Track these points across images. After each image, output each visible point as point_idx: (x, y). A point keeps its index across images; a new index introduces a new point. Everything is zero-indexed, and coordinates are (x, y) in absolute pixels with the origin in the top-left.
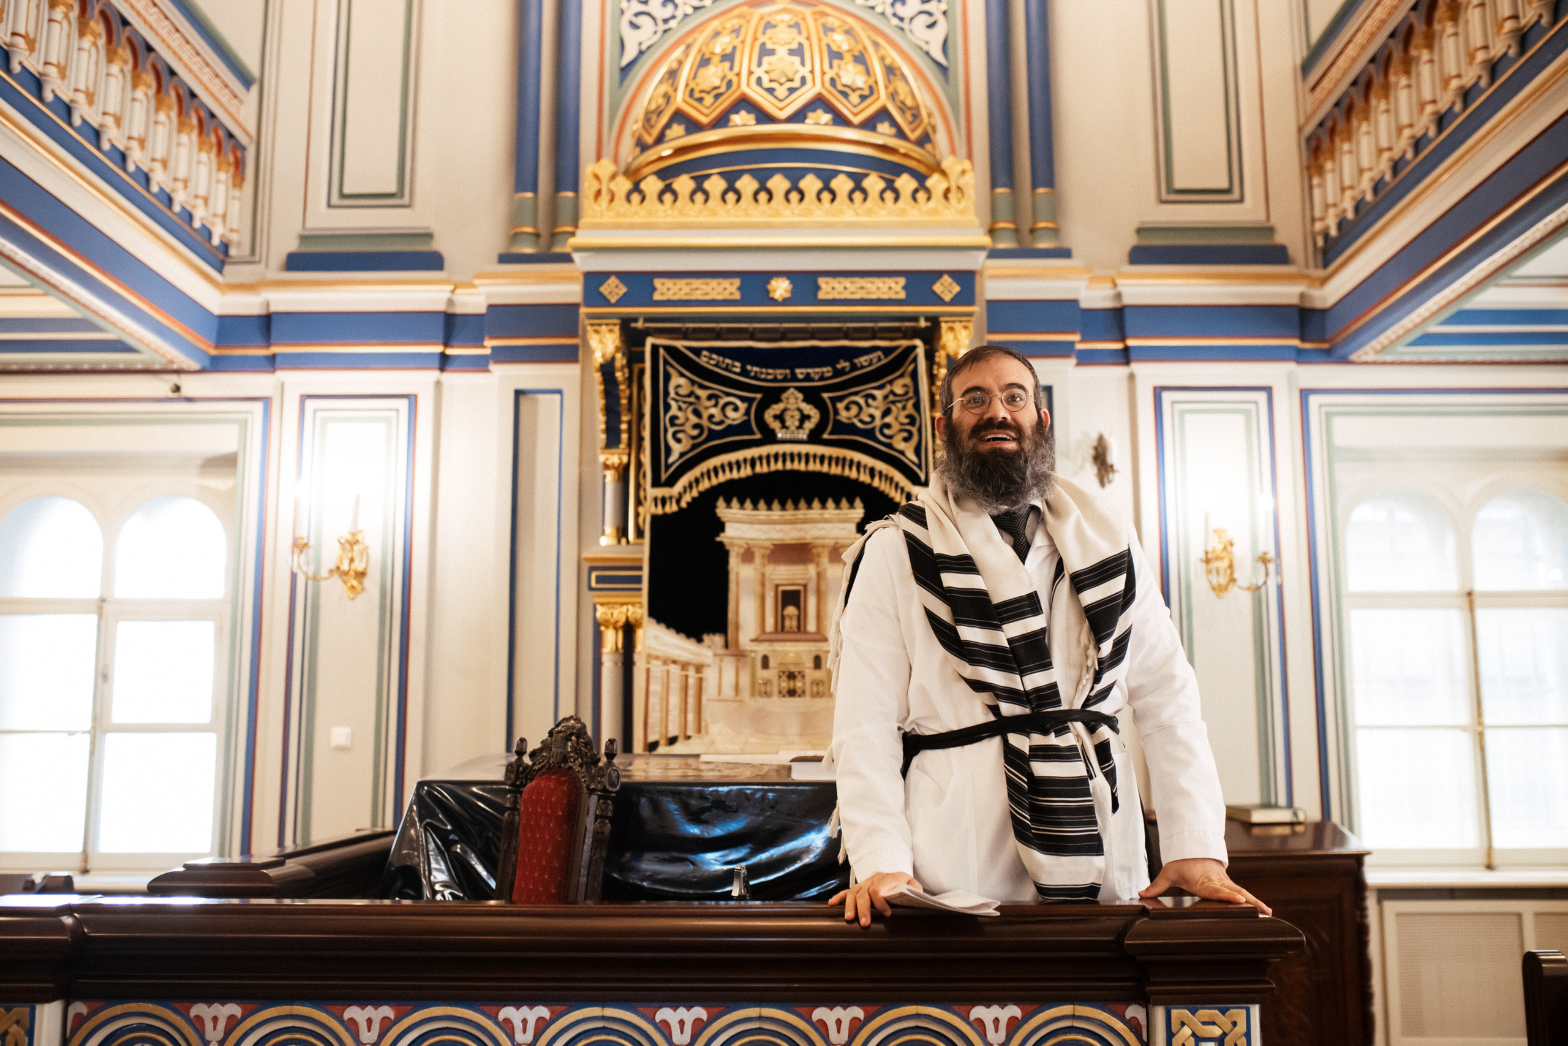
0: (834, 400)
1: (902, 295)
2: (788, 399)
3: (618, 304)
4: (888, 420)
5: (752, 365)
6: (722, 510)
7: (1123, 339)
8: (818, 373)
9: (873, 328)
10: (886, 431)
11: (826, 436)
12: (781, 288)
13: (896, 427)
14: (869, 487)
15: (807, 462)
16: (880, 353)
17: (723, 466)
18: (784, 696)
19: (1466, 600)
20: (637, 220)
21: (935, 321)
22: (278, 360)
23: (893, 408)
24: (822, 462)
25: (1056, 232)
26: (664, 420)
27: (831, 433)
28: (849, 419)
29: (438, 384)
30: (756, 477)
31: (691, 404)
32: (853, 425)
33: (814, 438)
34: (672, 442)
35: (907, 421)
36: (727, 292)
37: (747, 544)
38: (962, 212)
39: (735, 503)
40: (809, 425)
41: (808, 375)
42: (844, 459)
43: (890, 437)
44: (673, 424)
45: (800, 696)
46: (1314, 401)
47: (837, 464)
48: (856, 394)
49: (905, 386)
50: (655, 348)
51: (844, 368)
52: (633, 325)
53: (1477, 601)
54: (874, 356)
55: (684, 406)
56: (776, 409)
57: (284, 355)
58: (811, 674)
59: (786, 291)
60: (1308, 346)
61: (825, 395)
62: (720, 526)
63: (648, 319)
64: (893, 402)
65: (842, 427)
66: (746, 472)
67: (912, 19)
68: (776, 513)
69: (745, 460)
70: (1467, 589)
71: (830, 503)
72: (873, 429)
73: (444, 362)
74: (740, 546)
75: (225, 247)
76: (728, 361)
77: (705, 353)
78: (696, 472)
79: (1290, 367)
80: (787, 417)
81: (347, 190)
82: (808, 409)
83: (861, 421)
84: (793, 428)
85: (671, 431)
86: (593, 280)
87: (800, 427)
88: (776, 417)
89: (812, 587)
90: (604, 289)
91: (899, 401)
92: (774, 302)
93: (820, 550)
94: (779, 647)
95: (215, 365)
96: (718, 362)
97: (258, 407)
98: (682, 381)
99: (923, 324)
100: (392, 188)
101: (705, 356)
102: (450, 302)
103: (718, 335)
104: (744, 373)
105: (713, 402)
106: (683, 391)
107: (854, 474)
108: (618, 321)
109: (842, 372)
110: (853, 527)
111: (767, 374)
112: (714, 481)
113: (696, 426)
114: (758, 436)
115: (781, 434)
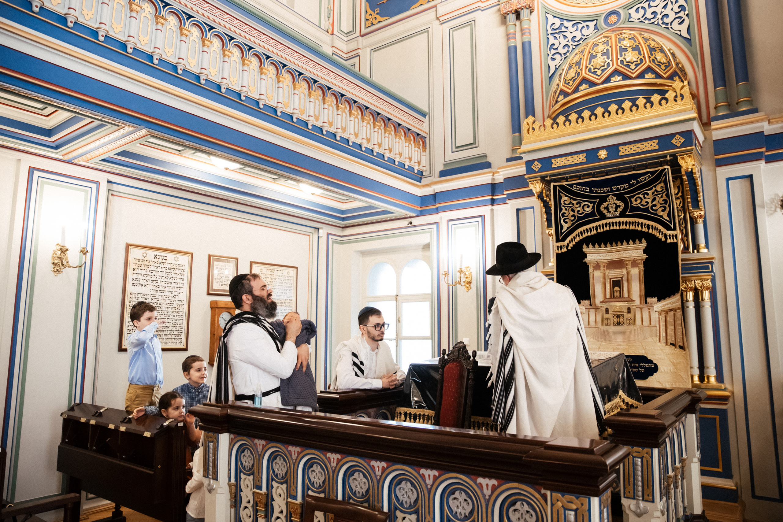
0: (630, 198)
1: (657, 147)
2: (610, 199)
3: (539, 172)
4: (654, 203)
5: (594, 187)
6: (585, 249)
8: (622, 187)
9: (646, 164)
10: (654, 208)
11: (627, 213)
12: (603, 154)
13: (658, 206)
14: (647, 233)
15: (620, 226)
16: (649, 174)
17: (584, 231)
18: (615, 325)
20: (544, 137)
21: (674, 157)
22: (439, 209)
23: (657, 197)
24: (626, 225)
25: (750, 102)
26: (560, 215)
27: (629, 212)
28: (637, 205)
29: (492, 210)
30: (598, 234)
31: (570, 207)
32: (638, 207)
33: (622, 215)
34: (563, 224)
35: (663, 202)
36: (581, 159)
37: (597, 262)
38: (683, 105)
39: (591, 245)
40: (619, 210)
41: (618, 188)
42: (636, 222)
43: (656, 210)
44: (563, 216)
45: (622, 325)
47: (633, 225)
48: (639, 194)
50: (555, 187)
51: (633, 183)
52: (546, 179)
54: (647, 176)
55: (568, 208)
56: (605, 204)
57: (441, 207)
58: (627, 316)
59: (605, 155)
61: (626, 196)
62: (585, 256)
63: (551, 176)
64: (657, 195)
65: (634, 209)
66: (594, 232)
67: (672, 22)
68: (609, 248)
69: (593, 228)
71: (631, 242)
72: (648, 208)
73: (493, 202)
74: (594, 263)
75: (421, 173)
76: (584, 187)
78: (574, 234)
80: (610, 207)
81: (458, 145)
82: (619, 203)
83: (642, 205)
84: (612, 212)
85: (562, 219)
86: (529, 163)
87: (616, 211)
89: (625, 278)
90: (533, 167)
91: (660, 194)
92: (601, 160)
93: (627, 262)
94: (612, 304)
95: (421, 214)
96: (580, 188)
97: (435, 226)
98: (566, 198)
99: (669, 158)
100: (472, 141)
101: (575, 187)
102: (493, 179)
103: (580, 177)
104: (591, 191)
105: (579, 205)
106: (567, 202)
107: (639, 228)
108: (540, 178)
109: (633, 185)
110: (642, 251)
111: (601, 190)
112: (581, 238)
113: (573, 216)
114: (599, 217)
115: (608, 215)
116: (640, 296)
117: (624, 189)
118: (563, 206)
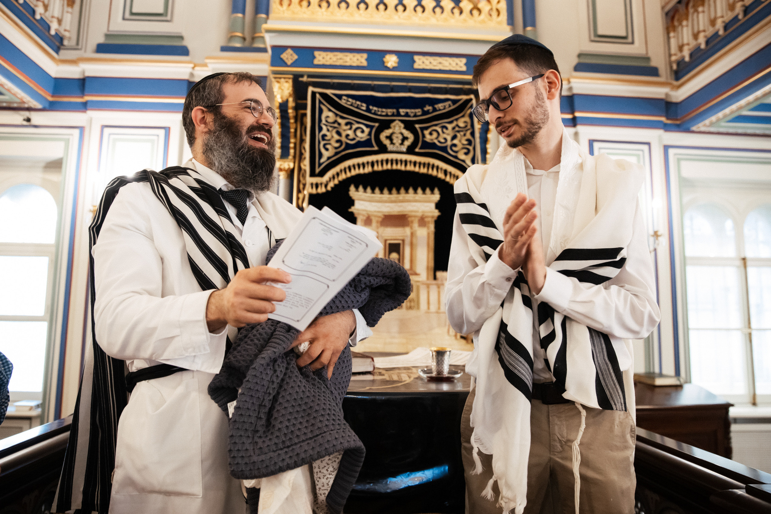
0: (422, 129)
1: (464, 68)
2: (395, 126)
3: (292, 65)
4: (455, 142)
5: (373, 106)
6: (352, 193)
7: (572, 112)
8: (413, 112)
9: (446, 88)
10: (454, 149)
11: (417, 150)
12: (391, 61)
13: (460, 146)
14: (444, 181)
15: (406, 165)
16: (450, 102)
17: (354, 166)
19: (742, 262)
20: (305, 16)
22: (89, 105)
23: (458, 135)
24: (415, 165)
26: (318, 136)
27: (421, 148)
28: (432, 140)
30: (374, 173)
31: (335, 128)
32: (434, 144)
33: (410, 150)
34: (323, 150)
35: (466, 143)
36: (359, 61)
37: (368, 214)
38: (499, 23)
39: (361, 188)
40: (407, 143)
41: (407, 113)
42: (429, 164)
43: (457, 152)
44: (323, 139)
46: (671, 151)
47: (424, 167)
48: (436, 125)
49: (465, 122)
50: (314, 94)
51: (428, 110)
52: (301, 79)
53: (748, 263)
54: (447, 104)
56: (387, 132)
57: (92, 101)
59: (395, 62)
60: (669, 122)
61: (417, 126)
62: (352, 202)
63: (310, 76)
64: (458, 131)
65: (426, 145)
66: (368, 170)
68: (386, 195)
69: (368, 163)
70: (743, 256)
71: (420, 191)
72: (446, 147)
74: (363, 215)
76: (358, 103)
77: (344, 97)
78: (337, 169)
79: (660, 132)
80: (394, 137)
81: (135, 10)
82: (407, 133)
83: (439, 142)
84: (397, 144)
85: (322, 143)
86: (278, 50)
87: (402, 144)
88: (387, 137)
89: (407, 241)
90: (284, 56)
91: (462, 131)
92: (387, 69)
93: (413, 218)
95: (52, 107)
96: (352, 103)
97: (76, 132)
98: (330, 114)
100: (161, 10)
101: (345, 100)
102: (192, 75)
103: (353, 87)
104: (368, 110)
105: (349, 127)
106: (331, 120)
107: (434, 173)
108: (291, 76)
109: (428, 112)
110: (433, 206)
111: (382, 112)
112: (349, 175)
113: (338, 141)
114: (376, 148)
115: (390, 147)
116: (428, 268)
117: (415, 116)
118: (324, 124)
